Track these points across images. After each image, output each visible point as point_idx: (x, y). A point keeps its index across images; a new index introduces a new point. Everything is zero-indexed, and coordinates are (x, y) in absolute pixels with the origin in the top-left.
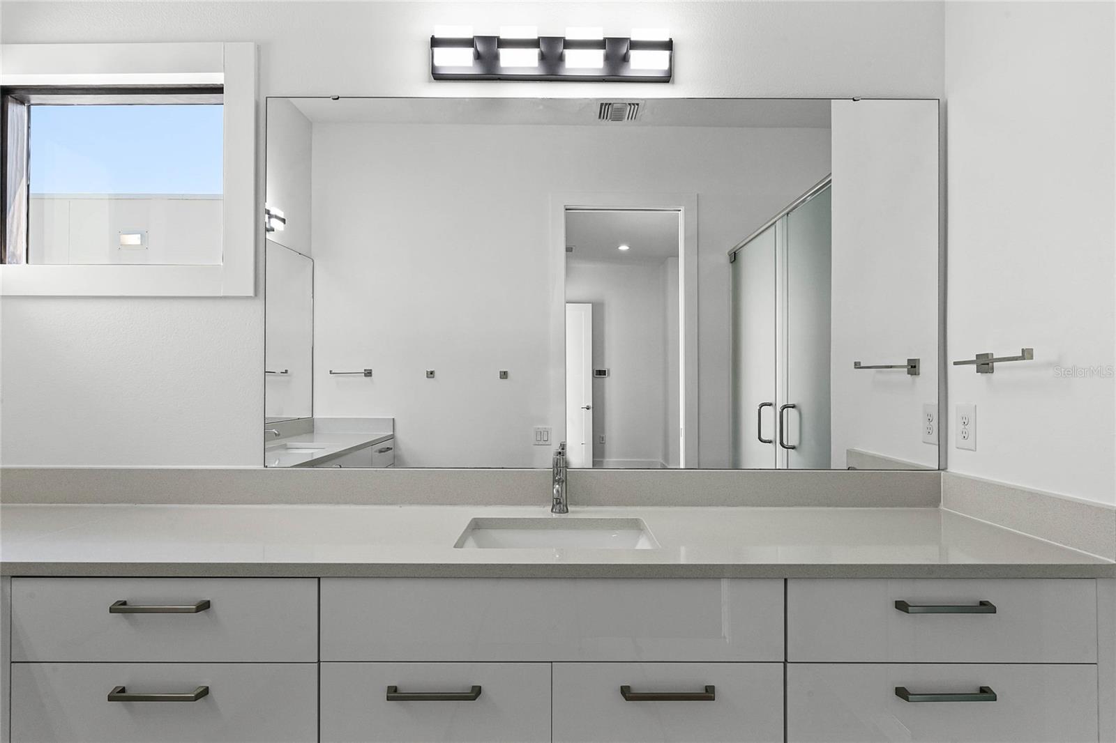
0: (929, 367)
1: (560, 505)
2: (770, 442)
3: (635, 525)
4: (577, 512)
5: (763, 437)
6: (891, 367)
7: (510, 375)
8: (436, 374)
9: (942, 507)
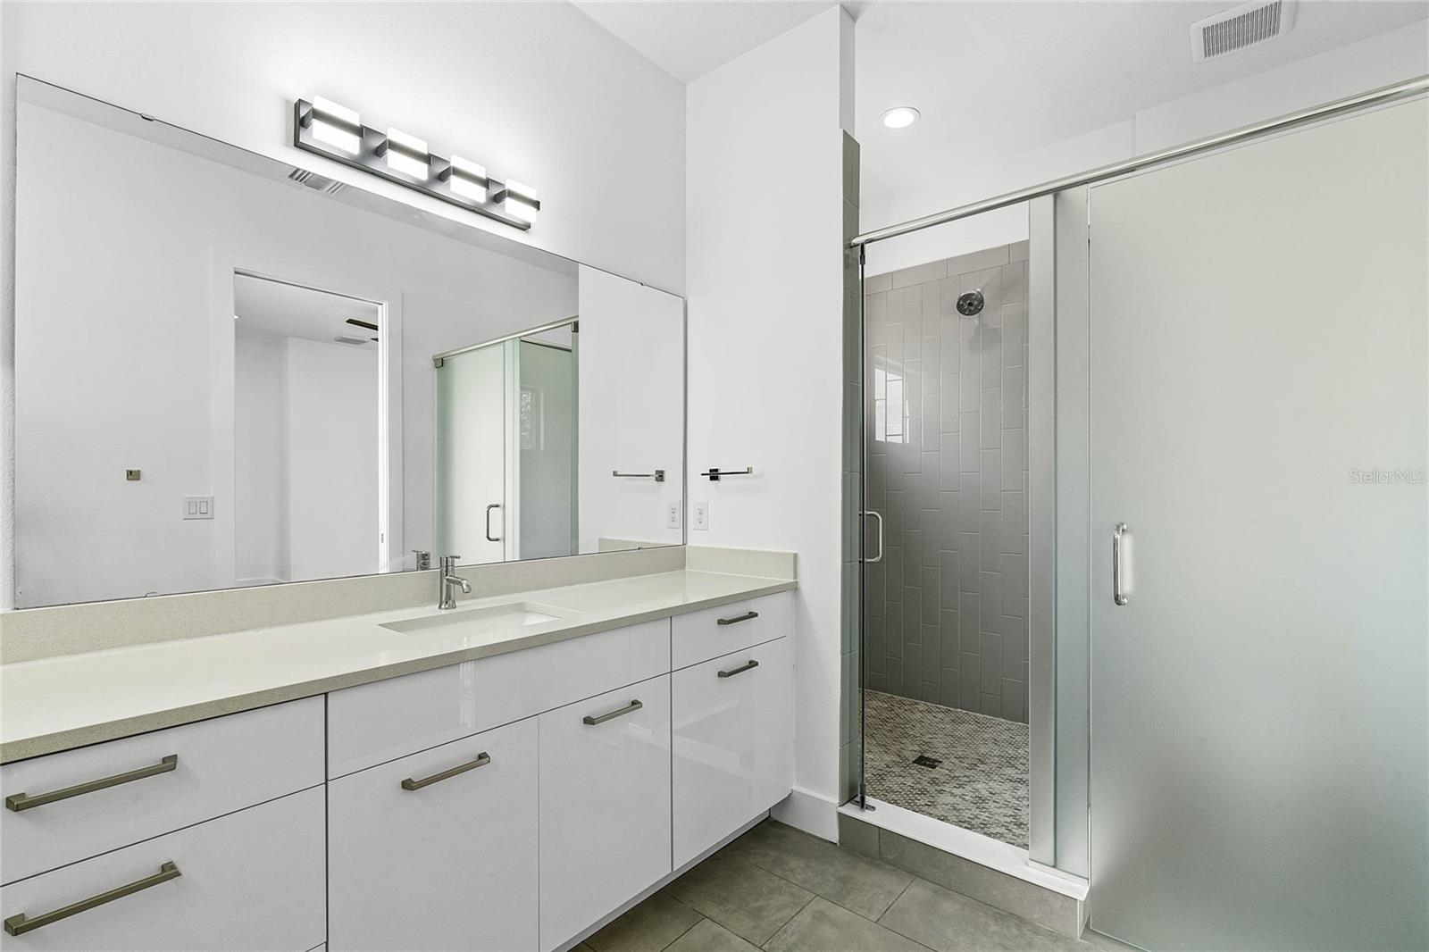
0: (675, 476)
1: (447, 600)
2: (497, 540)
3: (521, 608)
4: (463, 605)
5: (490, 536)
6: (648, 476)
9: (686, 569)
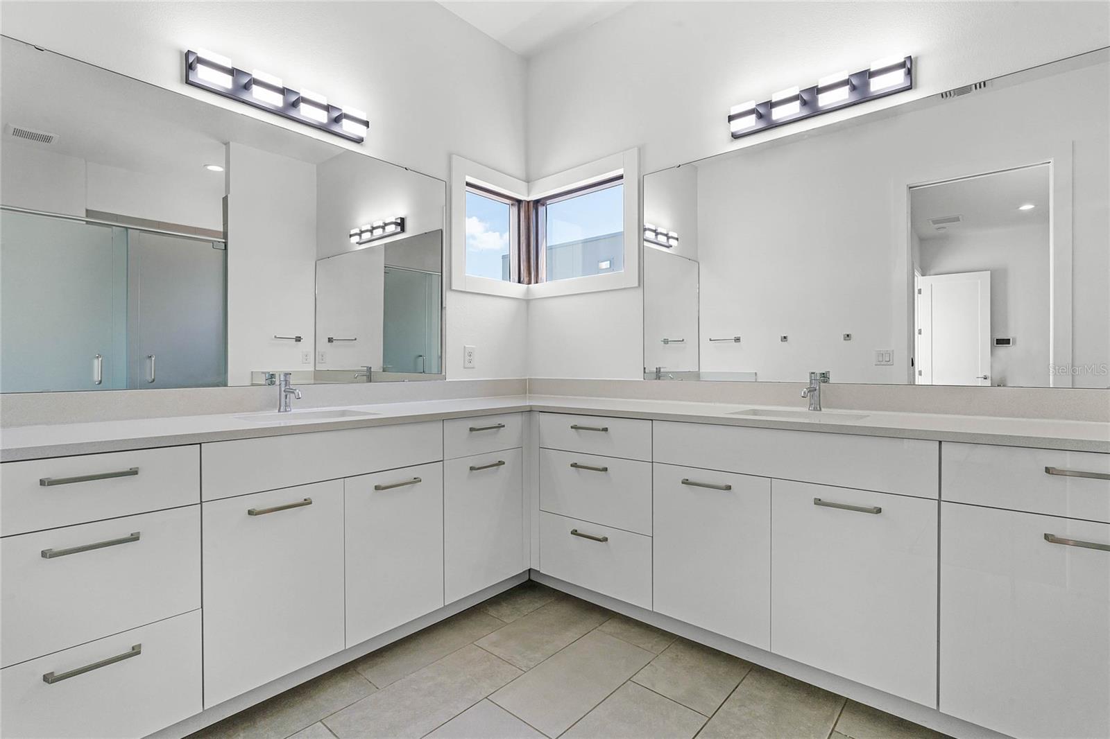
7: (853, 336)
8: (788, 338)
